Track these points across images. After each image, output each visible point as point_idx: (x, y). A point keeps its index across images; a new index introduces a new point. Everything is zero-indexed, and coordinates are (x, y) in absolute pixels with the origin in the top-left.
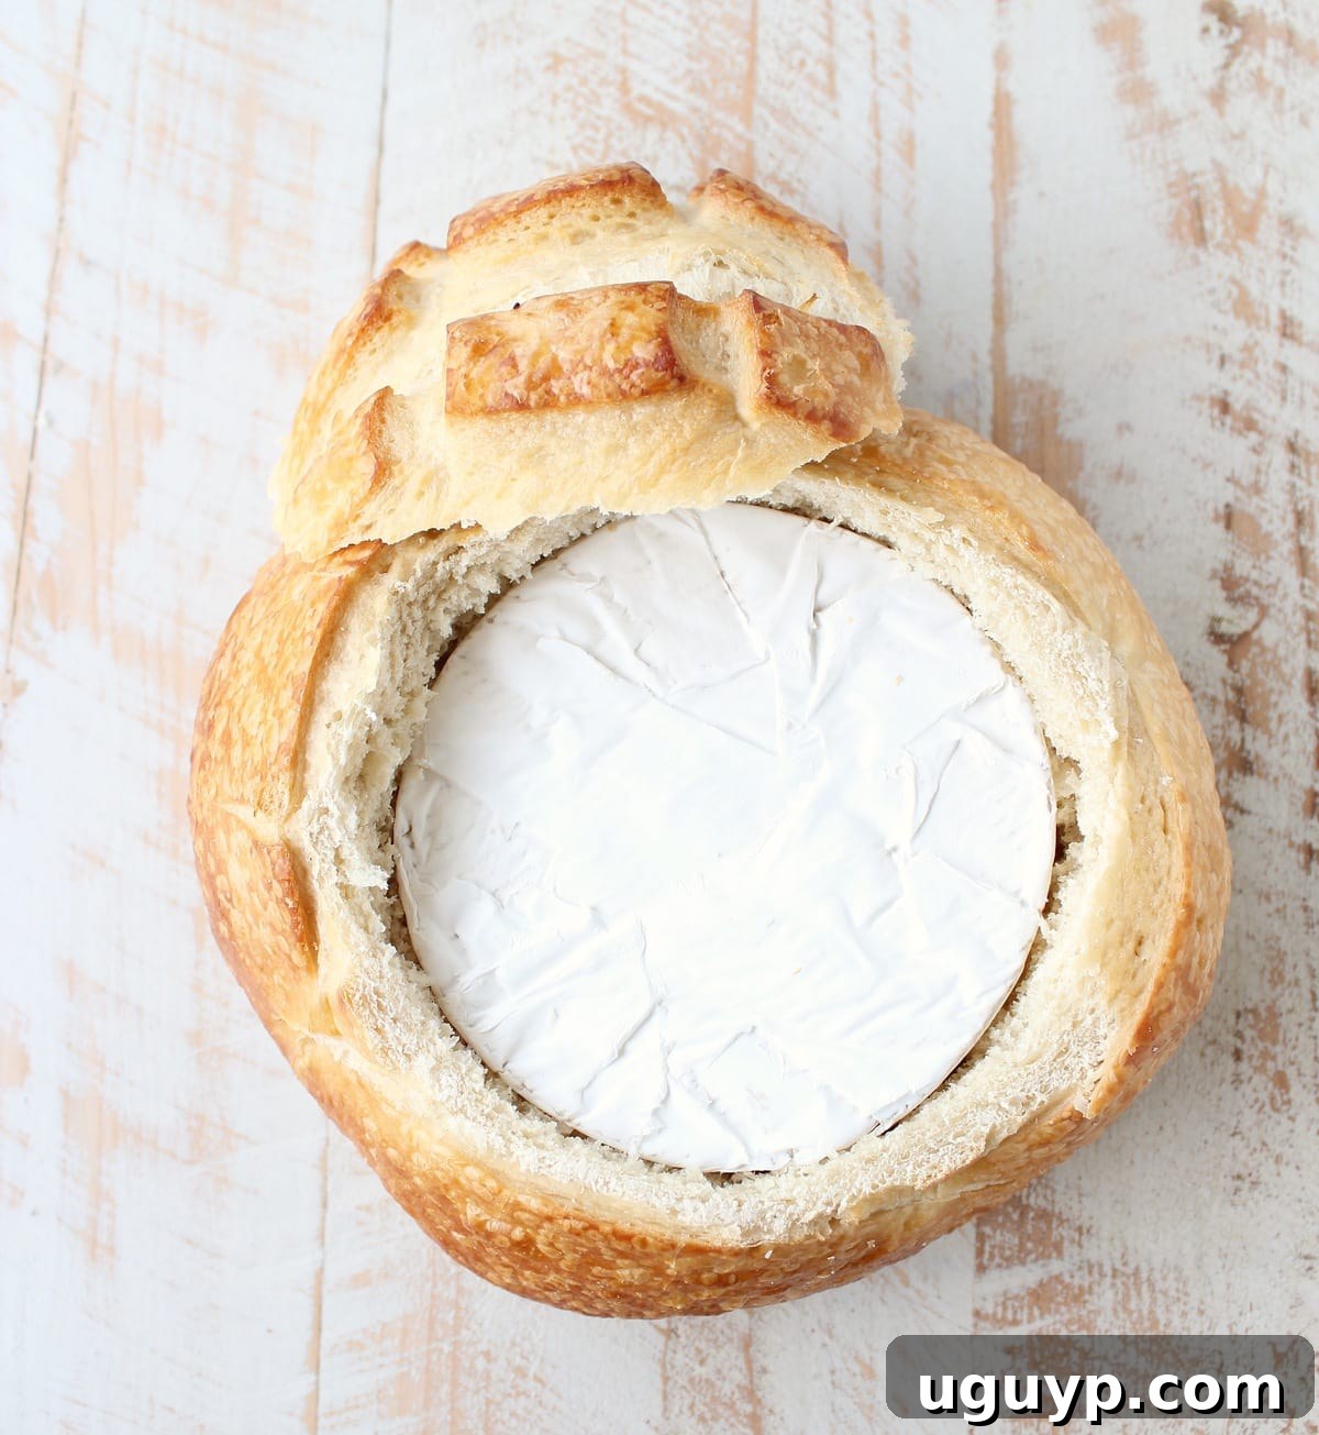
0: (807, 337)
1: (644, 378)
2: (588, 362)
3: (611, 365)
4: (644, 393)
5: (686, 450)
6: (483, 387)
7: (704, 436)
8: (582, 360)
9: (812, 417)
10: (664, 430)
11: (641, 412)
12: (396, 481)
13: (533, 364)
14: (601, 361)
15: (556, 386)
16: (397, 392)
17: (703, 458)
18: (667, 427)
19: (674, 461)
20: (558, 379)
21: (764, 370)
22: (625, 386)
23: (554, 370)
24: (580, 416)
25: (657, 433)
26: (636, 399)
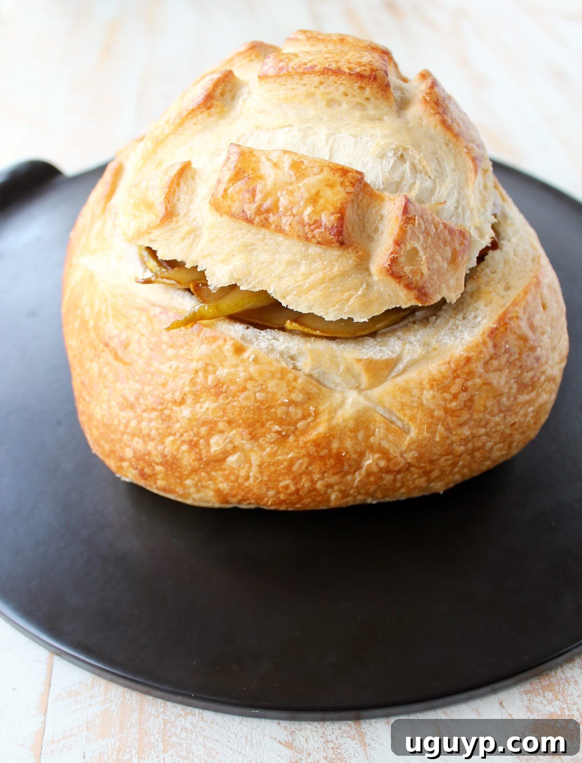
0: (428, 234)
1: (321, 235)
2: (294, 211)
3: (306, 220)
4: (318, 243)
5: (331, 280)
6: (232, 201)
7: (344, 275)
8: (291, 209)
9: (408, 286)
10: (323, 264)
11: (314, 250)
12: (173, 226)
13: (264, 199)
14: (302, 214)
15: (272, 218)
16: (193, 166)
17: (338, 288)
18: (325, 263)
19: (322, 283)
20: (274, 215)
21: (392, 253)
22: (310, 235)
23: (274, 209)
24: (280, 238)
25: (318, 265)
26: (313, 244)
